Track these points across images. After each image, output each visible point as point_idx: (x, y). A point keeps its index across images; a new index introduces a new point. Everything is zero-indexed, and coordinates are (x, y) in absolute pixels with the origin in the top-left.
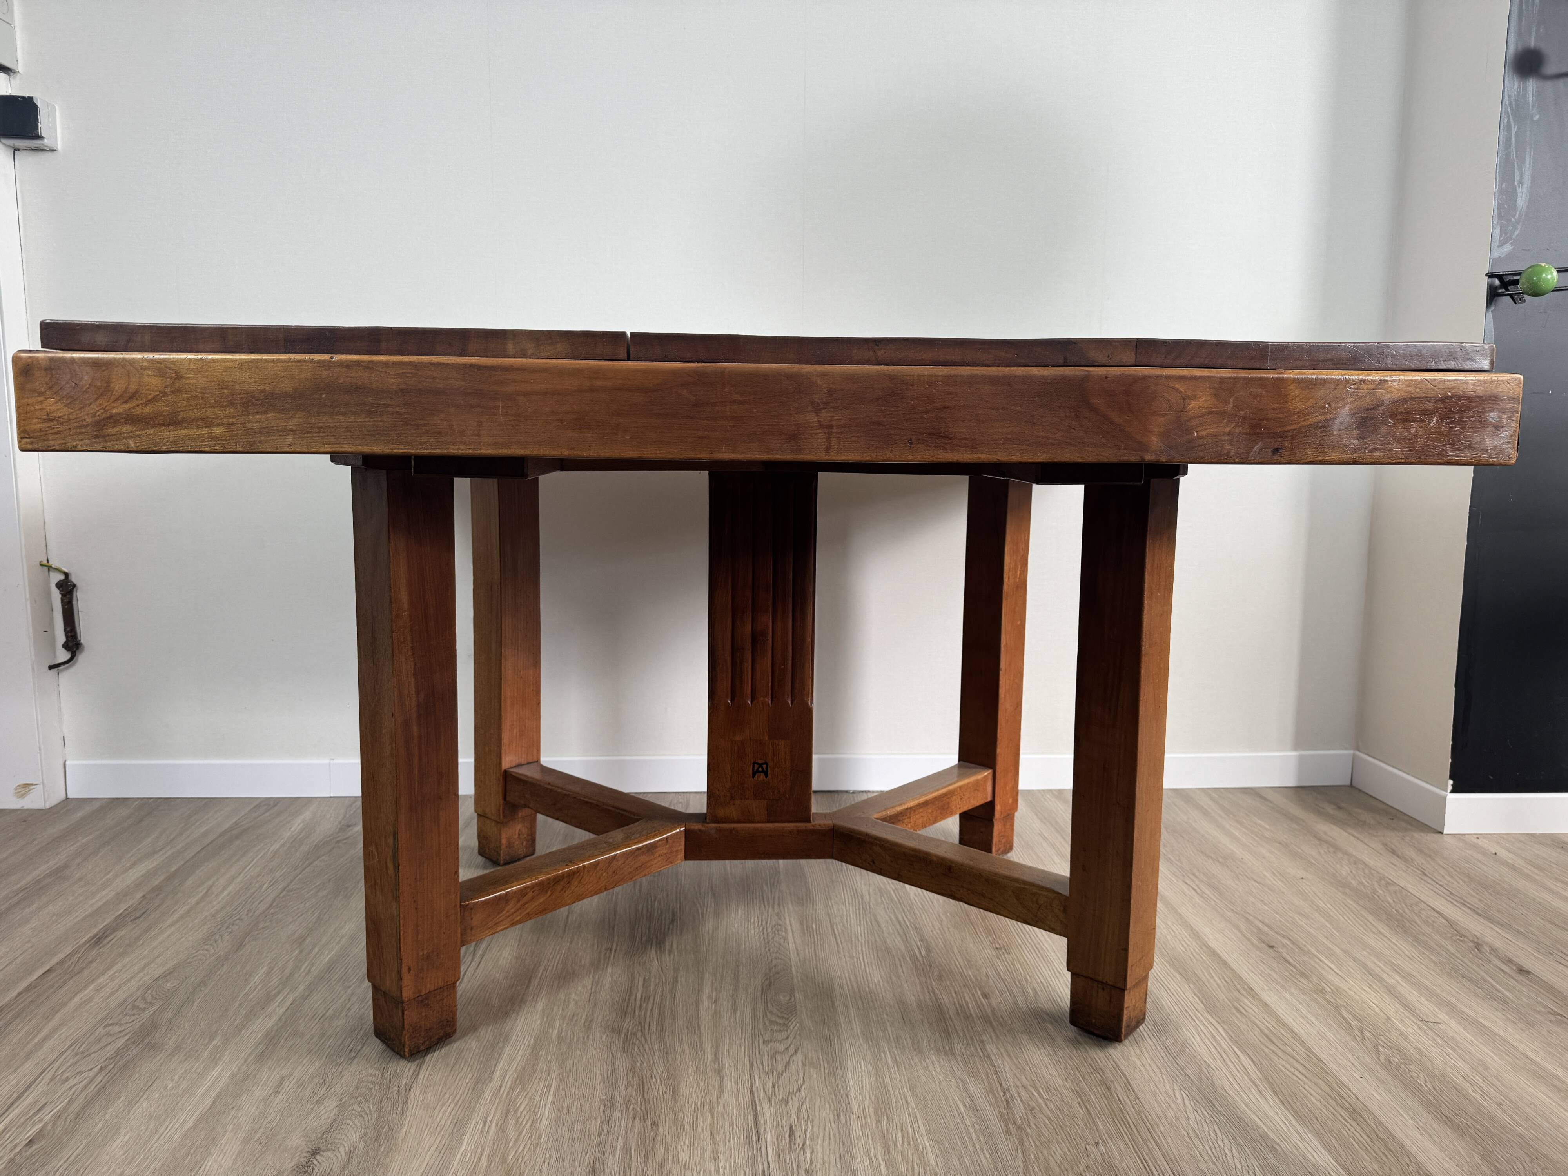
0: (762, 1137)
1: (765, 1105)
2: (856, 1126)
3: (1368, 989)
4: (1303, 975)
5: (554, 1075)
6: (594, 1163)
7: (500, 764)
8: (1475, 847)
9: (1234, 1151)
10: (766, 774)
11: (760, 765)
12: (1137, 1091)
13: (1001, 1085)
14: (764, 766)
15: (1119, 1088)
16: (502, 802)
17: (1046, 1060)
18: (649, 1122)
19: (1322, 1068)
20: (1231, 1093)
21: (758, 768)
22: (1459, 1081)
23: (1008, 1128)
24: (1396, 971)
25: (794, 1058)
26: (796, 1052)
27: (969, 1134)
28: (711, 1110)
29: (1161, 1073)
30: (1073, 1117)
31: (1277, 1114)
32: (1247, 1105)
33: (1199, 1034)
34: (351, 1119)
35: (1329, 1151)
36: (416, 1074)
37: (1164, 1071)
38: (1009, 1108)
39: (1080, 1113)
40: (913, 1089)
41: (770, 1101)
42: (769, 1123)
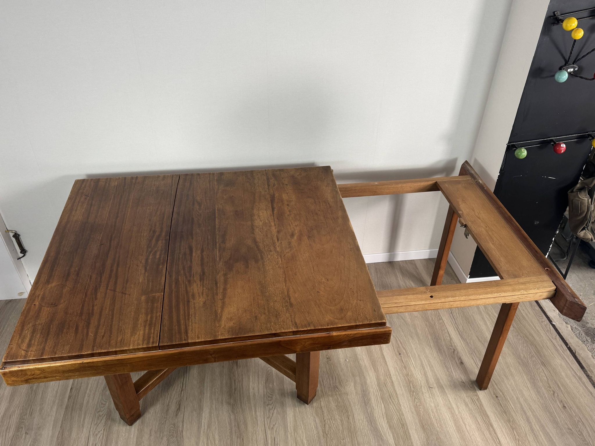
0: (268, 442)
1: (268, 430)
2: (289, 436)
3: (419, 373)
4: (405, 367)
5: (217, 423)
9: (373, 440)
12: (355, 420)
13: (324, 419)
15: (351, 418)
18: (241, 439)
19: (400, 408)
20: (377, 419)
22: (430, 411)
23: (324, 435)
24: (429, 364)
25: (274, 411)
26: (275, 409)
27: (315, 438)
28: (256, 433)
29: (362, 412)
31: (385, 426)
32: (379, 423)
33: (374, 395)
34: (171, 444)
35: (394, 439)
37: (363, 411)
38: (325, 427)
39: (341, 428)
40: (303, 421)
41: (269, 429)
42: (269, 436)
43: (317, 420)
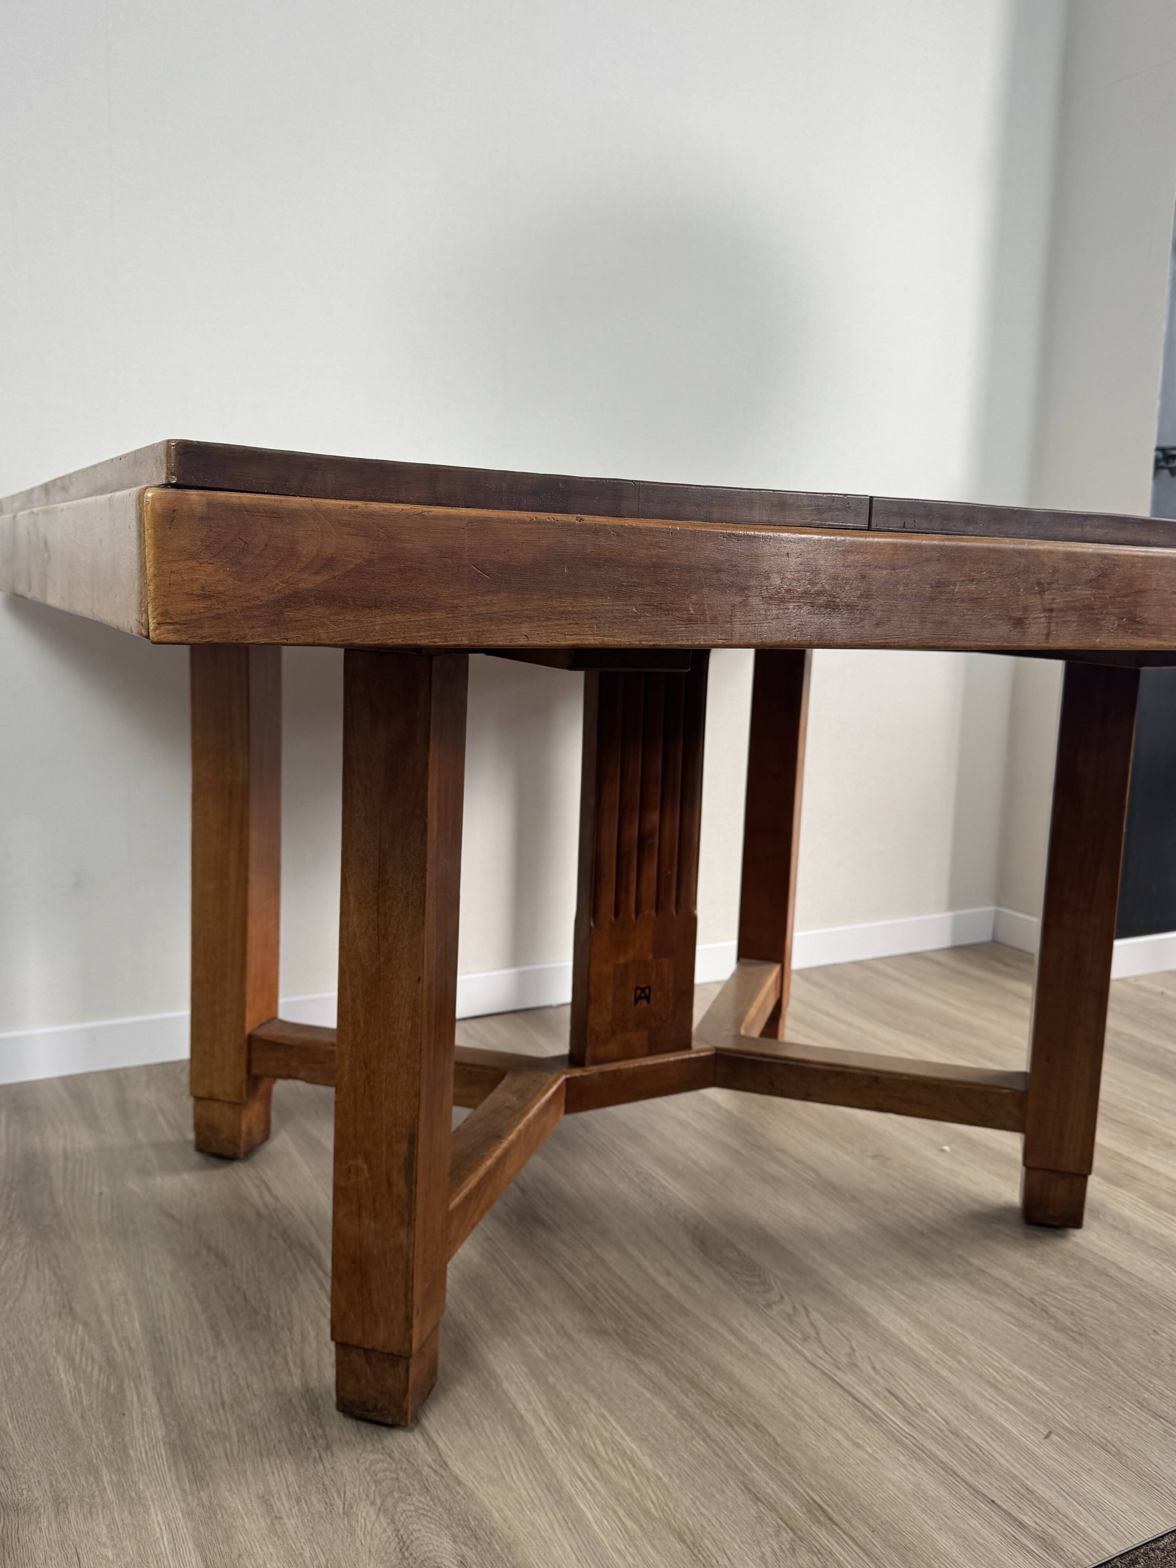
0: (874, 1409)
1: (838, 1373)
2: (944, 1372)
5: (593, 1401)
6: (747, 1488)
7: (243, 1027)
8: (1141, 988)
10: (648, 998)
11: (643, 990)
12: (1136, 1274)
13: (1022, 1296)
14: (647, 991)
15: (1117, 1274)
16: (245, 1076)
17: (1033, 1262)
18: (750, 1426)
21: (641, 994)
23: (1072, 1337)
25: (812, 1316)
26: (807, 1310)
27: (1046, 1352)
28: (795, 1393)
29: (1134, 1251)
30: (1111, 1312)
34: (414, 1522)
36: (431, 1444)
38: (1052, 1317)
39: (1114, 1306)
40: (952, 1320)
41: (839, 1369)
42: (863, 1392)
43: (1008, 1307)
